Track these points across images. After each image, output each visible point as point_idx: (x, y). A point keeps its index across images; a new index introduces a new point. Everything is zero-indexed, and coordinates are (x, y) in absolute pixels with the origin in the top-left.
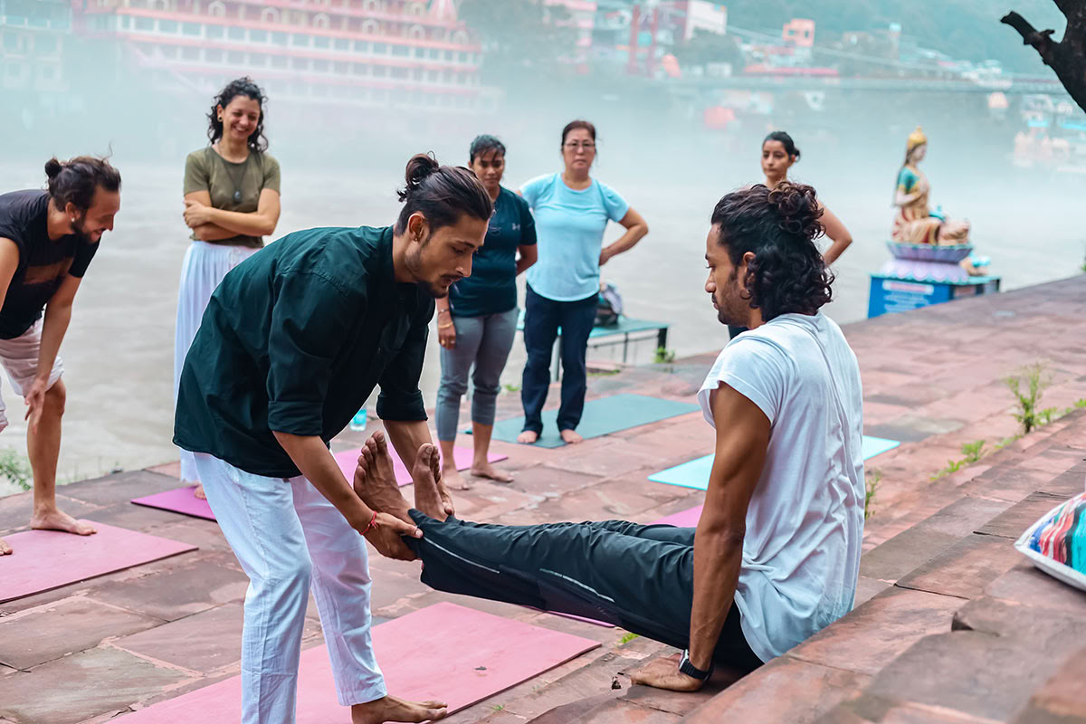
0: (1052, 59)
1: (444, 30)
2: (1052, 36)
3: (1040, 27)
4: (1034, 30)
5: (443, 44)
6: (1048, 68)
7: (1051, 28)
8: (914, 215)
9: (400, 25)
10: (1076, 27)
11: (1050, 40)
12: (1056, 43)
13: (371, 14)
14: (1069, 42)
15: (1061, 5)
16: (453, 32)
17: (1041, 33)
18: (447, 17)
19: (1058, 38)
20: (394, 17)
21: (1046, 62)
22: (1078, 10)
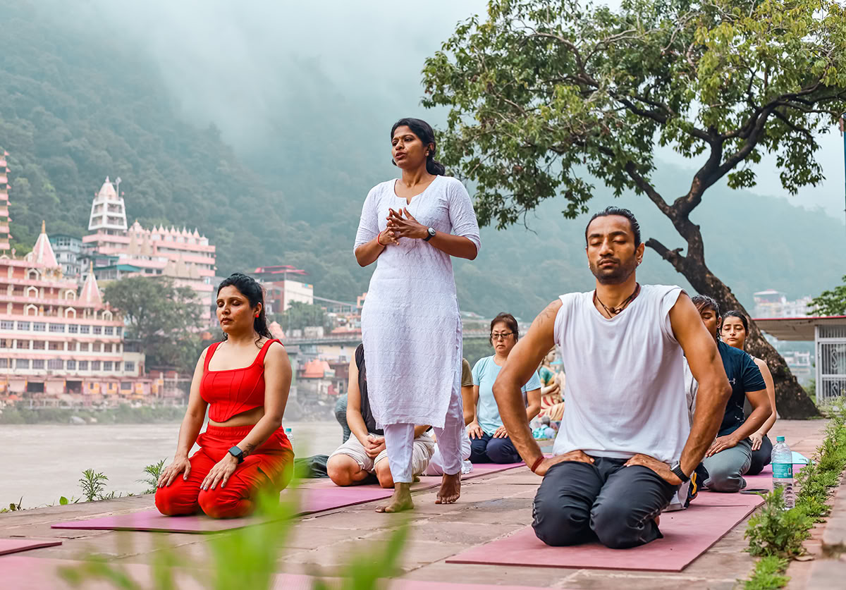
0: (682, 268)
1: (92, 310)
2: (680, 253)
3: (671, 247)
4: (668, 250)
5: (93, 321)
6: (680, 274)
7: (680, 247)
8: (552, 400)
9: (56, 308)
10: (696, 246)
11: (679, 255)
12: (683, 258)
13: (31, 300)
14: (692, 256)
15: (682, 232)
16: (99, 313)
17: (673, 251)
18: (95, 298)
19: (684, 254)
20: (51, 302)
21: (678, 270)
22: (695, 235)
